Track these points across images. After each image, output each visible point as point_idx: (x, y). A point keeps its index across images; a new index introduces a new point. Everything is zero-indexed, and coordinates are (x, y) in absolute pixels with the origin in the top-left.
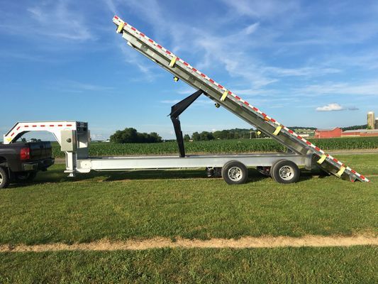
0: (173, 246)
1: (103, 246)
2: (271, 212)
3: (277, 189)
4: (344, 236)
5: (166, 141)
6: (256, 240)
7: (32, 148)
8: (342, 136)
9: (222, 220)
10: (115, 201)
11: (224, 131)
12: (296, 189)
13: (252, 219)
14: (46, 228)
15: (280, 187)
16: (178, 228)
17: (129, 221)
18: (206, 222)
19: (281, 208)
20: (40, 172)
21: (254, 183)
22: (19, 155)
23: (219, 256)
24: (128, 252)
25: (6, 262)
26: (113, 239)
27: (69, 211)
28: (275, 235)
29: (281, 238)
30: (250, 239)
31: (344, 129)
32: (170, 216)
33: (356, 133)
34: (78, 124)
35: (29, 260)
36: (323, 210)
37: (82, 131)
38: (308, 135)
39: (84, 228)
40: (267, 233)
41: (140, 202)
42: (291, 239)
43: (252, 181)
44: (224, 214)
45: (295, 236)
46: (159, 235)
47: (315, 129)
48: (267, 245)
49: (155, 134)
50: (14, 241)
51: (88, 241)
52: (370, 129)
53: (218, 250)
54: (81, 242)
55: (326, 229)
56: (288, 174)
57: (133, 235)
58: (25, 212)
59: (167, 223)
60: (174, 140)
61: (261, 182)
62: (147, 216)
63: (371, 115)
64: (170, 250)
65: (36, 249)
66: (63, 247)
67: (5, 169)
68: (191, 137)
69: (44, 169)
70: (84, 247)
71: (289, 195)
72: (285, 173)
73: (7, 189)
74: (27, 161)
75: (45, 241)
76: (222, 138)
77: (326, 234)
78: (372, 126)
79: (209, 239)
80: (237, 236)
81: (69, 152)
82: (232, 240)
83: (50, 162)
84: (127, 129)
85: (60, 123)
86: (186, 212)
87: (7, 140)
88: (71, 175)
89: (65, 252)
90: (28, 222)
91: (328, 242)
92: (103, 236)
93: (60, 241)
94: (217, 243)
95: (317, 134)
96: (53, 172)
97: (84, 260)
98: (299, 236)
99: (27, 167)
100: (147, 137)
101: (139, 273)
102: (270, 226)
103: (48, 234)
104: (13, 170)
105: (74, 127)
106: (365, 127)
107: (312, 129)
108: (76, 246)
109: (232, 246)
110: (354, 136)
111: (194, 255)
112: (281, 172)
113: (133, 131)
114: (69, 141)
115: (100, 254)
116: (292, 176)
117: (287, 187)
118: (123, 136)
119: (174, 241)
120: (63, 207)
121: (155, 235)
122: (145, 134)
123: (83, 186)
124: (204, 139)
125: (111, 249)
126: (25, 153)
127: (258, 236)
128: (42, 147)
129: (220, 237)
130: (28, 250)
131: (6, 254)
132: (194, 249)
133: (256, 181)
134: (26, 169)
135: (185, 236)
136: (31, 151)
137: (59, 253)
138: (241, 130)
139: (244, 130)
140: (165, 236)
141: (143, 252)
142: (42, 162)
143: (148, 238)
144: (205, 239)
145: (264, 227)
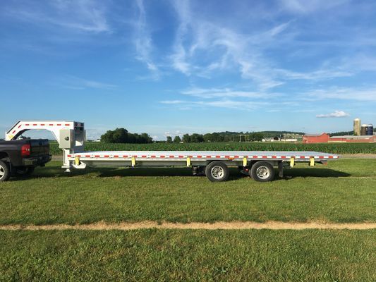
0: (159, 227)
1: (100, 226)
2: (244, 203)
3: (254, 186)
4: (300, 222)
5: (157, 142)
6: (228, 224)
7: (33, 144)
8: (329, 142)
9: (201, 209)
10: (109, 193)
11: (215, 133)
12: (270, 187)
13: (227, 208)
14: (50, 213)
15: (257, 184)
16: (163, 214)
17: (122, 209)
18: (188, 210)
19: (253, 201)
20: (39, 167)
21: (234, 181)
22: (20, 151)
23: (196, 234)
24: (122, 231)
25: (21, 236)
26: (109, 221)
27: (69, 200)
28: (243, 221)
29: (248, 223)
30: (223, 223)
31: (331, 135)
32: (157, 205)
33: (343, 139)
34: (76, 124)
35: (40, 235)
36: (288, 203)
37: (79, 131)
38: (296, 140)
39: (84, 214)
40: (237, 219)
41: (131, 194)
42: (256, 224)
43: (232, 179)
44: (204, 205)
45: (260, 222)
46: (148, 219)
47: (303, 134)
48: (236, 228)
49: (146, 135)
50: (24, 222)
51: (88, 223)
52: (356, 135)
53: (195, 231)
54: (82, 224)
55: (286, 217)
56: (265, 174)
57: (125, 219)
58: (29, 201)
59: (154, 210)
60: (165, 142)
61: (241, 181)
62: (137, 206)
63: (357, 122)
64: (156, 230)
65: (44, 228)
66: (67, 227)
67: (6, 164)
68: (181, 139)
69: (42, 165)
70: (84, 227)
71: (263, 191)
72: (262, 173)
73: (8, 182)
74: (28, 157)
75: (51, 222)
76: (212, 141)
77: (285, 220)
78: (359, 133)
79: (189, 223)
80: (212, 221)
81: (67, 149)
82: (208, 223)
83: (47, 158)
84: (117, 129)
85: (59, 123)
86: (171, 203)
87: (9, 137)
88: (68, 170)
89: (69, 230)
90: (34, 208)
91: (286, 226)
92: (100, 219)
93: (63, 222)
94: (195, 226)
95: (305, 138)
96: (49, 168)
97: (86, 236)
98: (264, 222)
99: (27, 162)
100: (137, 137)
101: (131, 244)
102: (241, 214)
103: (53, 217)
104: (14, 165)
105: (72, 127)
106: (351, 133)
107: (301, 134)
108: (78, 227)
109: (208, 228)
110: (341, 142)
111: (175, 233)
112: (259, 171)
113: (124, 131)
114: (67, 139)
115: (98, 232)
116: (268, 175)
117: (262, 185)
118: (114, 136)
119: (160, 224)
120: (63, 198)
121: (144, 219)
122: (136, 135)
123: (79, 181)
124: (195, 141)
125: (107, 229)
126: (26, 149)
127: (230, 221)
128: (41, 144)
129: (198, 221)
130: (37, 229)
131: (20, 231)
132: (176, 230)
133: (236, 179)
134: (26, 164)
135: (169, 221)
136: (31, 147)
137: (65, 231)
138: (231, 133)
139: (234, 133)
140: (152, 220)
141: (134, 231)
142: (41, 158)
143: (138, 221)
144: (185, 222)
145: (236, 214)
